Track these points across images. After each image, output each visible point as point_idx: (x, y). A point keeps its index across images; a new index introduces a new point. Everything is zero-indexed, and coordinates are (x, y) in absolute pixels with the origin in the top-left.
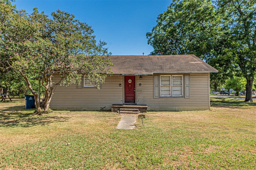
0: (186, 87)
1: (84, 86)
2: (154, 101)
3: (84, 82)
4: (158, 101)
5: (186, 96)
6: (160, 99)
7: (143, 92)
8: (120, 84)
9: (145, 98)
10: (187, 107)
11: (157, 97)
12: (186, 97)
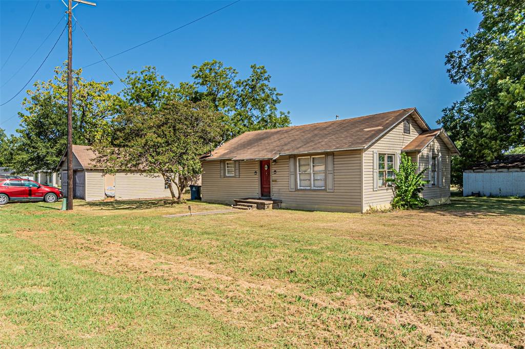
0: (329, 175)
1: (227, 175)
2: (290, 195)
3: (227, 171)
4: (294, 195)
5: (328, 189)
6: (296, 193)
7: (279, 183)
8: (256, 172)
9: (281, 190)
10: (330, 207)
11: (293, 190)
12: (328, 191)
